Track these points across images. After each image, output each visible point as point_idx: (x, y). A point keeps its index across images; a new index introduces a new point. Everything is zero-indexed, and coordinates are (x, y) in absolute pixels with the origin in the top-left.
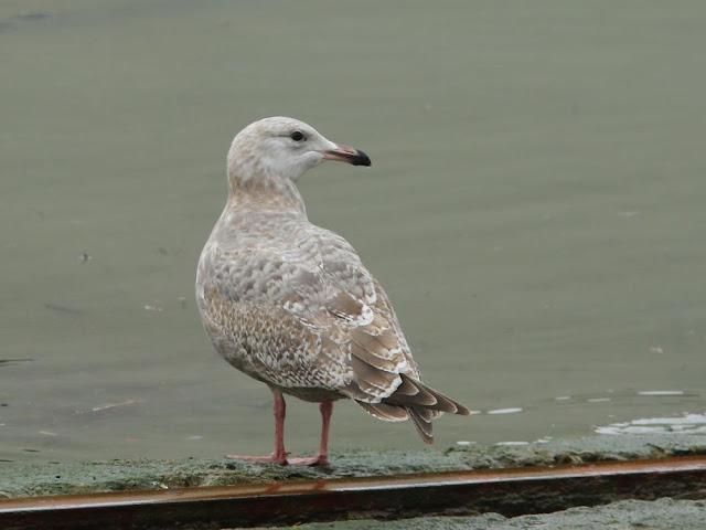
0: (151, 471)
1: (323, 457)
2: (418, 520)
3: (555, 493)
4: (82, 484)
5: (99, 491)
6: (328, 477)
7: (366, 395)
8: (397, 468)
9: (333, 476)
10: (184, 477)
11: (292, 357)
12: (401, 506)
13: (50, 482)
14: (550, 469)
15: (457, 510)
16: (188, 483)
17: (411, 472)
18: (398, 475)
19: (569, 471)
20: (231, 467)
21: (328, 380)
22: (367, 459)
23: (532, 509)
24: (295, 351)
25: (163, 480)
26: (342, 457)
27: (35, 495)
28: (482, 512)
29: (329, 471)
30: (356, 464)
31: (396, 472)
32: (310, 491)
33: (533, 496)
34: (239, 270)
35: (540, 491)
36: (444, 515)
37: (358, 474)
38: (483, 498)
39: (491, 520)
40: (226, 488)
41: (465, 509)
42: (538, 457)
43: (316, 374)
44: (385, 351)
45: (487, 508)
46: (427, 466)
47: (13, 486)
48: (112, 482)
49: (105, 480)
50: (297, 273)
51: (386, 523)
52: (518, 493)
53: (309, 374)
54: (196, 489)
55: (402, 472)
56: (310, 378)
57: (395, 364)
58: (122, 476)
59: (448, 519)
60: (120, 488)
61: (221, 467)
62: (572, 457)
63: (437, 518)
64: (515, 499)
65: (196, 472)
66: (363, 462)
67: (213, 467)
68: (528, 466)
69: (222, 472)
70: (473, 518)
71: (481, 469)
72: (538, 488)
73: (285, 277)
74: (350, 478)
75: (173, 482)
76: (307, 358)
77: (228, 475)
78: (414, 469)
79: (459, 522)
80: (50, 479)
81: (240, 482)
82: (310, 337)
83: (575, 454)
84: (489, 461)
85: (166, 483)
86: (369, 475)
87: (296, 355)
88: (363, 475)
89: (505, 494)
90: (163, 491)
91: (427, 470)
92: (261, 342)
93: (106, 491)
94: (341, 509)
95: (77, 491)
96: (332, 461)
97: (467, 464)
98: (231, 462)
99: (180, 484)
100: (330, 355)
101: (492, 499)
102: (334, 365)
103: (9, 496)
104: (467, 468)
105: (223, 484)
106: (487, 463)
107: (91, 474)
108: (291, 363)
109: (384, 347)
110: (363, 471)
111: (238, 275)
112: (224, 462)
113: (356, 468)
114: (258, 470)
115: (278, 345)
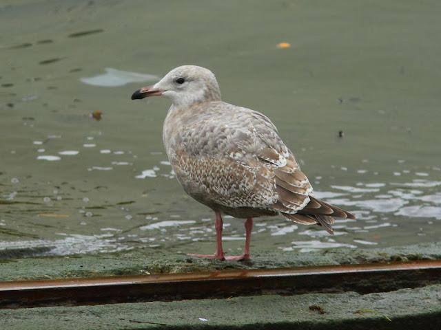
0: (140, 264)
1: (247, 256)
2: (305, 295)
3: (391, 280)
4: (97, 271)
5: (107, 275)
6: (250, 268)
7: (287, 209)
8: (293, 263)
9: (253, 268)
10: (160, 267)
11: (237, 188)
12: (294, 287)
13: (76, 269)
14: (387, 265)
15: (330, 290)
16: (163, 271)
17: (301, 265)
18: (293, 267)
19: (400, 266)
20: (189, 261)
21: (262, 200)
22: (274, 257)
23: (377, 290)
24: (239, 183)
25: (147, 269)
26: (259, 255)
27: (67, 278)
28: (345, 291)
29: (250, 264)
30: (267, 260)
31: (292, 266)
32: (238, 277)
33: (378, 282)
34: (197, 134)
35: (381, 278)
36: (322, 292)
37: (268, 267)
38: (346, 282)
39: (351, 296)
40: (186, 274)
41: (334, 289)
42: (381, 257)
43: (254, 197)
44: (297, 182)
45: (348, 288)
46: (311, 262)
47: (54, 272)
48: (115, 270)
49: (111, 268)
50: (236, 134)
51: (286, 297)
52: (367, 279)
53: (250, 197)
54: (168, 275)
55: (296, 265)
56: (250, 200)
57: (305, 190)
58: (121, 266)
59: (324, 295)
60: (120, 274)
61: (183, 262)
62: (402, 258)
63: (317, 294)
64: (365, 283)
65: (167, 264)
66: (271, 259)
67: (178, 261)
68: (375, 262)
69: (183, 264)
70: (340, 294)
71: (345, 264)
72: (381, 276)
73: (228, 137)
74: (263, 269)
75: (153, 271)
76: (247, 188)
77: (187, 266)
78: (303, 263)
79: (331, 297)
80: (76, 268)
81: (195, 271)
82: (249, 174)
83: (403, 256)
84: (350, 259)
85: (149, 271)
86: (275, 267)
87: (240, 186)
88: (272, 267)
89: (359, 280)
90: (146, 276)
91: (311, 265)
92: (216, 179)
93: (111, 275)
94: (257, 288)
95: (93, 275)
96: (252, 258)
97: (336, 261)
98: (189, 258)
99: (158, 272)
100: (263, 186)
101: (351, 283)
102: (265, 191)
103: (51, 278)
104: (337, 263)
105: (184, 272)
106: (349, 261)
107: (102, 265)
108: (237, 191)
109: (297, 179)
110: (272, 265)
111: (197, 136)
112: (185, 258)
113: (267, 263)
114: (206, 263)
115: (228, 180)
